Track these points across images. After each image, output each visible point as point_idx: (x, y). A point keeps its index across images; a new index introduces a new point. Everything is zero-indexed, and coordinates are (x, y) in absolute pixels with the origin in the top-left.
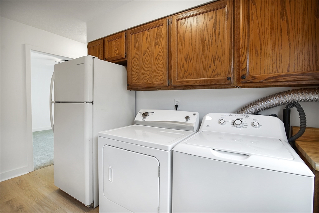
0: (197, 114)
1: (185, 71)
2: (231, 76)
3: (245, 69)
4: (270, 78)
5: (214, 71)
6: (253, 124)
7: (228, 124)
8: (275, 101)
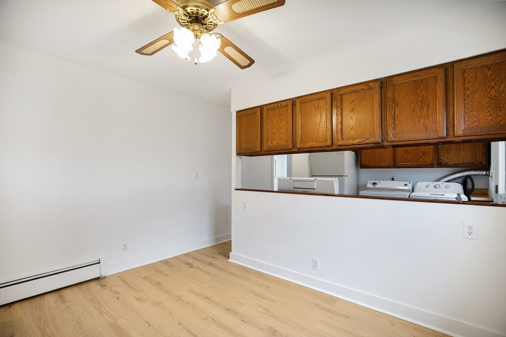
0: (411, 183)
1: (405, 159)
2: (434, 162)
3: (441, 159)
4: (454, 164)
5: (423, 159)
6: (446, 187)
7: (432, 188)
8: (458, 175)
